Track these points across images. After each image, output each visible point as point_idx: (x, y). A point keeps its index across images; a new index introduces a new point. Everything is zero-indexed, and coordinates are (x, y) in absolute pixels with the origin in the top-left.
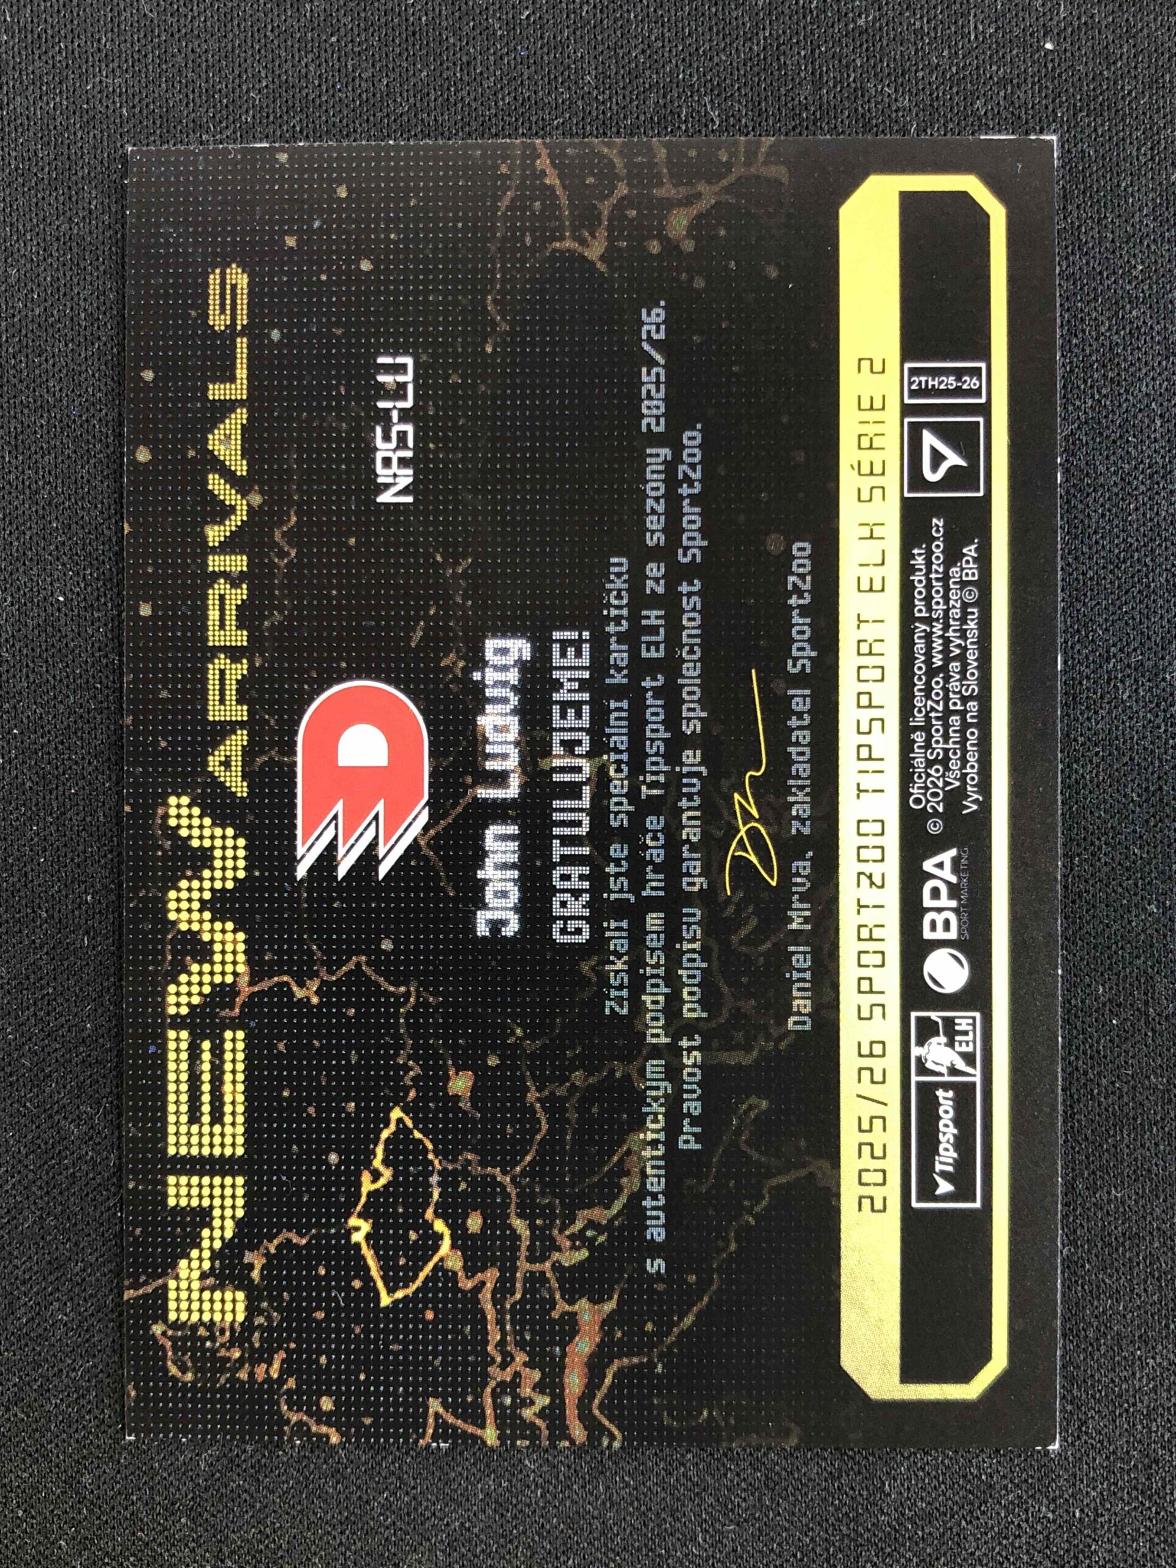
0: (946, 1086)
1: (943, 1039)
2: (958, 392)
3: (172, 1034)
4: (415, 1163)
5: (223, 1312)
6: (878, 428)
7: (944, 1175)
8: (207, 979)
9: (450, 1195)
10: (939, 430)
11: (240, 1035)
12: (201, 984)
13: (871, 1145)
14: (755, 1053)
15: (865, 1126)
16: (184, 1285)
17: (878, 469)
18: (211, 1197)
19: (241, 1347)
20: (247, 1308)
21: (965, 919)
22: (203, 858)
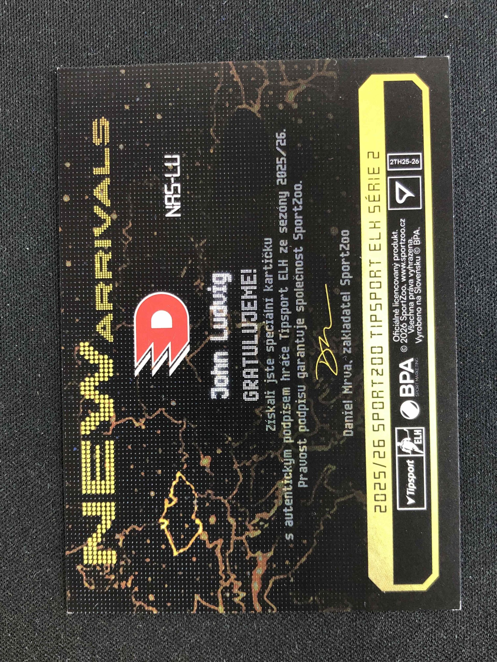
0: (411, 459)
1: (409, 439)
2: (410, 165)
3: (83, 443)
4: (187, 495)
5: (107, 560)
6: (377, 181)
7: (411, 496)
8: (97, 419)
9: (202, 508)
10: (403, 182)
11: (112, 442)
12: (95, 421)
13: (380, 484)
14: (329, 447)
15: (377, 476)
16: (90, 548)
17: (377, 199)
18: (101, 511)
19: (115, 574)
20: (117, 558)
21: (417, 388)
22: (95, 368)
